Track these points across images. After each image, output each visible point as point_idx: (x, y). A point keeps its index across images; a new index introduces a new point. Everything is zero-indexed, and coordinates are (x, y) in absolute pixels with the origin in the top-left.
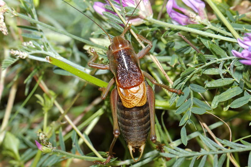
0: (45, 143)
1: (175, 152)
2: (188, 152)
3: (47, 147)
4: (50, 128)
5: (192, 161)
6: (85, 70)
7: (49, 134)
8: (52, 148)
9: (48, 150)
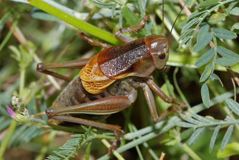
0: (19, 109)
1: (192, 120)
2: (209, 120)
3: (22, 114)
4: (29, 91)
5: (214, 133)
6: (73, 13)
7: (27, 98)
8: (28, 116)
9: (24, 118)
